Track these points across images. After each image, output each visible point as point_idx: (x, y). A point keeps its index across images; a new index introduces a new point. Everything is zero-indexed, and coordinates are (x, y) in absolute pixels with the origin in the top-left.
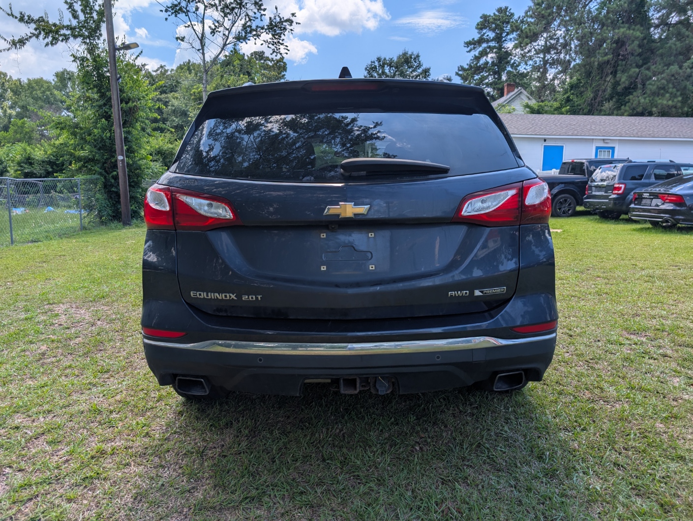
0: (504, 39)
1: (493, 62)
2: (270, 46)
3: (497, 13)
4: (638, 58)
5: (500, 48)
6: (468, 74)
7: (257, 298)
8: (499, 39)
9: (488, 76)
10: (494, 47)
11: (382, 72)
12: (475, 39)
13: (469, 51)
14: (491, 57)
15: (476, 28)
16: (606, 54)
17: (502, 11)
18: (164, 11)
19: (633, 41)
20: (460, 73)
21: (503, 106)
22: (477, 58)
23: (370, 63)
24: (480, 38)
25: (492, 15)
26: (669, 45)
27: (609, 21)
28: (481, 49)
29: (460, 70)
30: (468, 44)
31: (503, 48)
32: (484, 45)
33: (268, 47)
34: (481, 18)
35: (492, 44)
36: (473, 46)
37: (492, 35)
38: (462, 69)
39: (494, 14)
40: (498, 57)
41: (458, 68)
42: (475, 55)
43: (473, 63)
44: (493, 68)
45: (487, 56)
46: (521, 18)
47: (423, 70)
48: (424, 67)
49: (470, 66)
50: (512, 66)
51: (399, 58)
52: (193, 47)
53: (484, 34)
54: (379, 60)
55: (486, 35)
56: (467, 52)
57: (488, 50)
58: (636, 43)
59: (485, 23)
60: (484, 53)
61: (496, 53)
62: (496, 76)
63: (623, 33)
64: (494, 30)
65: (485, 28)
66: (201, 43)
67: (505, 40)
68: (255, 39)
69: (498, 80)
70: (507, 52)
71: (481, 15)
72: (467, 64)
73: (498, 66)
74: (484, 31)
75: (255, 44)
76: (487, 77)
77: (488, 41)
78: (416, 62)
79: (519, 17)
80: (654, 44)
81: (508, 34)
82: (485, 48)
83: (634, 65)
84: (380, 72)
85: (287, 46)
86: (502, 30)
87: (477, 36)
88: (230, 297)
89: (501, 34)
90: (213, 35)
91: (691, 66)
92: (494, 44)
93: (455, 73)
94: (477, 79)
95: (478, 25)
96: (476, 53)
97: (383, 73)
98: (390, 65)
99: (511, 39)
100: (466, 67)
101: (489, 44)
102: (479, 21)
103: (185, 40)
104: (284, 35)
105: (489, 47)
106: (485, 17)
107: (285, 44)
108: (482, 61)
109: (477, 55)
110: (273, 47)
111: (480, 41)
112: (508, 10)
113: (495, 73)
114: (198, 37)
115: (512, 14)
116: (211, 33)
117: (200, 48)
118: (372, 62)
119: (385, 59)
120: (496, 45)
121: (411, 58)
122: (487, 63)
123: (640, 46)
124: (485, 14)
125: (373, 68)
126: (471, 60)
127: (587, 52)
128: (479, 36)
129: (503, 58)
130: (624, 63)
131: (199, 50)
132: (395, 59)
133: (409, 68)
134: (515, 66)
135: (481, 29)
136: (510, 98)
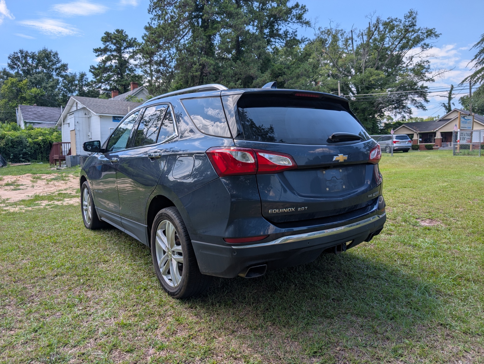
0: (122, 51)
1: (116, 66)
3: (116, 33)
4: (214, 76)
5: (120, 57)
6: (98, 72)
7: (305, 208)
8: (119, 50)
9: (114, 75)
10: (116, 56)
11: (25, 62)
12: (102, 48)
13: (98, 56)
14: (114, 62)
15: (102, 41)
16: (197, 71)
17: (119, 32)
19: (210, 66)
20: (92, 70)
21: (132, 97)
22: (104, 62)
23: (13, 53)
24: (105, 47)
25: (113, 33)
26: (228, 71)
27: (197, 52)
28: (106, 56)
29: (92, 69)
30: (96, 50)
31: (123, 57)
32: (109, 53)
34: (105, 34)
35: (115, 53)
36: (100, 53)
37: (113, 47)
38: (93, 68)
39: (114, 33)
40: (119, 63)
41: (91, 67)
42: (103, 59)
43: (101, 65)
44: (117, 70)
45: (112, 62)
46: (133, 39)
47: (62, 65)
48: (62, 62)
49: (99, 66)
50: (130, 70)
51: (39, 53)
53: (108, 45)
54: (21, 52)
55: (109, 46)
56: (96, 56)
57: (112, 57)
58: (212, 67)
59: (107, 38)
60: (108, 59)
61: (118, 60)
62: (119, 76)
63: (205, 60)
64: (115, 44)
65: (108, 41)
67: (124, 52)
69: (122, 79)
70: (125, 60)
71: (105, 32)
72: (97, 65)
73: (120, 69)
74: (108, 43)
76: (112, 76)
77: (111, 51)
78: (55, 58)
79: (132, 39)
80: (219, 69)
81: (125, 48)
82: (109, 55)
83: (212, 80)
84: (24, 61)
86: (121, 45)
87: (103, 47)
88: (292, 210)
89: (121, 47)
91: (240, 84)
92: (116, 54)
93: (89, 71)
94: (106, 76)
95: (102, 38)
96: (104, 57)
97: (27, 63)
98: (33, 57)
99: (127, 52)
100: (97, 67)
101: (112, 53)
102: (103, 36)
105: (112, 55)
106: (107, 33)
108: (108, 64)
109: (104, 59)
111: (105, 50)
112: (124, 32)
113: (118, 74)
115: (127, 36)
118: (15, 53)
119: (27, 52)
120: (117, 54)
121: (50, 54)
122: (111, 66)
123: (214, 69)
124: (108, 31)
125: (16, 57)
126: (100, 62)
127: (185, 69)
128: (104, 46)
129: (123, 64)
130: (206, 77)
132: (37, 53)
133: (49, 62)
134: (132, 70)
135: (106, 42)
136: (136, 92)
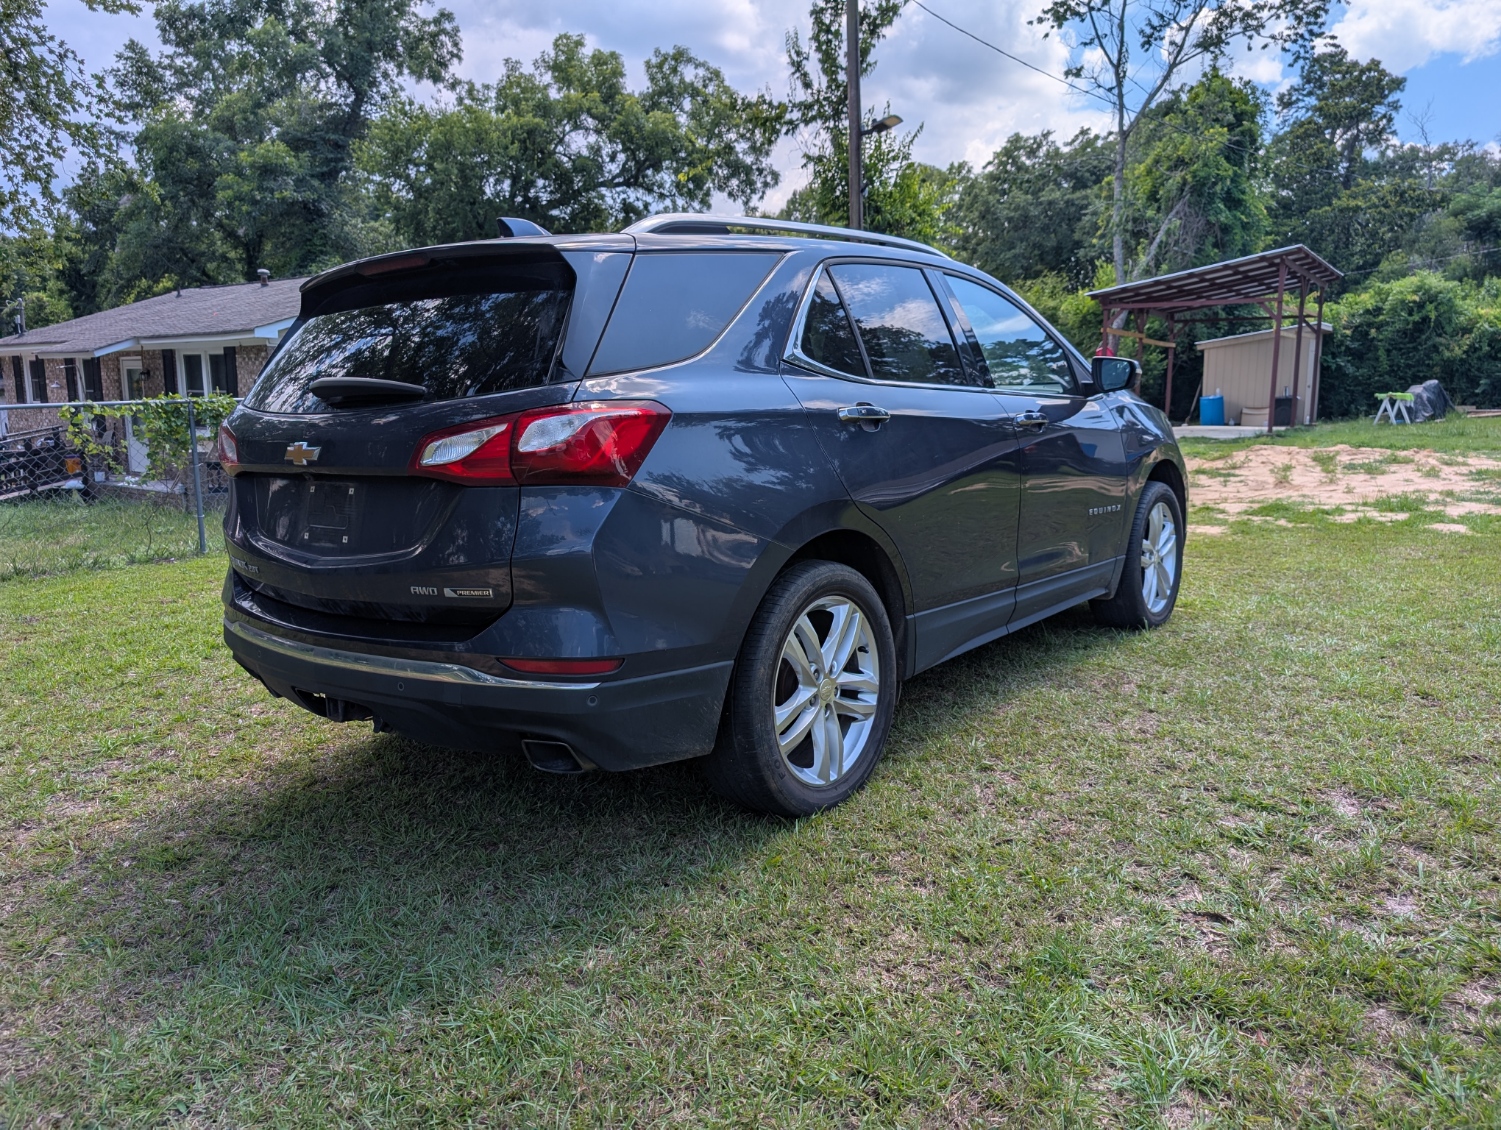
2: (1288, 45)
18: (1035, 23)
33: (1284, 49)
52: (1099, 86)
66: (1117, 74)
68: (1251, 37)
75: (1250, 49)
85: (1333, 37)
90: (1147, 50)
103: (1084, 73)
104: (1326, 11)
107: (1328, 34)
110: (1295, 48)
114: (1111, 62)
116: (1143, 46)
117: (1114, 84)
131: (1110, 90)
